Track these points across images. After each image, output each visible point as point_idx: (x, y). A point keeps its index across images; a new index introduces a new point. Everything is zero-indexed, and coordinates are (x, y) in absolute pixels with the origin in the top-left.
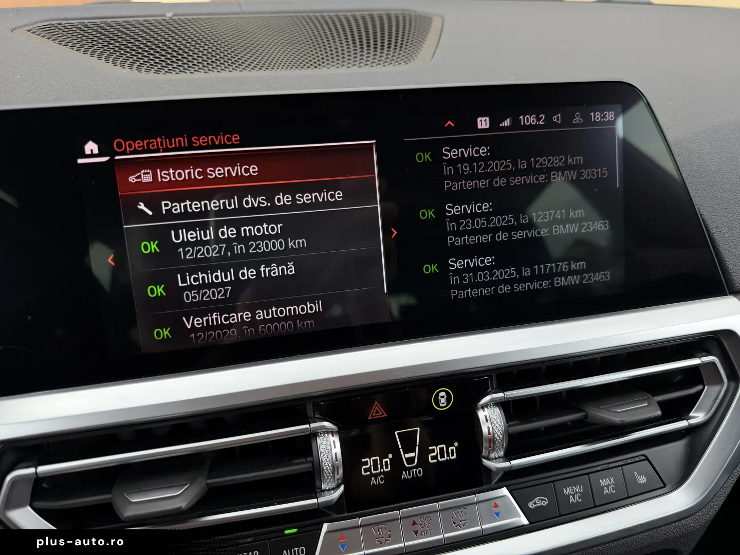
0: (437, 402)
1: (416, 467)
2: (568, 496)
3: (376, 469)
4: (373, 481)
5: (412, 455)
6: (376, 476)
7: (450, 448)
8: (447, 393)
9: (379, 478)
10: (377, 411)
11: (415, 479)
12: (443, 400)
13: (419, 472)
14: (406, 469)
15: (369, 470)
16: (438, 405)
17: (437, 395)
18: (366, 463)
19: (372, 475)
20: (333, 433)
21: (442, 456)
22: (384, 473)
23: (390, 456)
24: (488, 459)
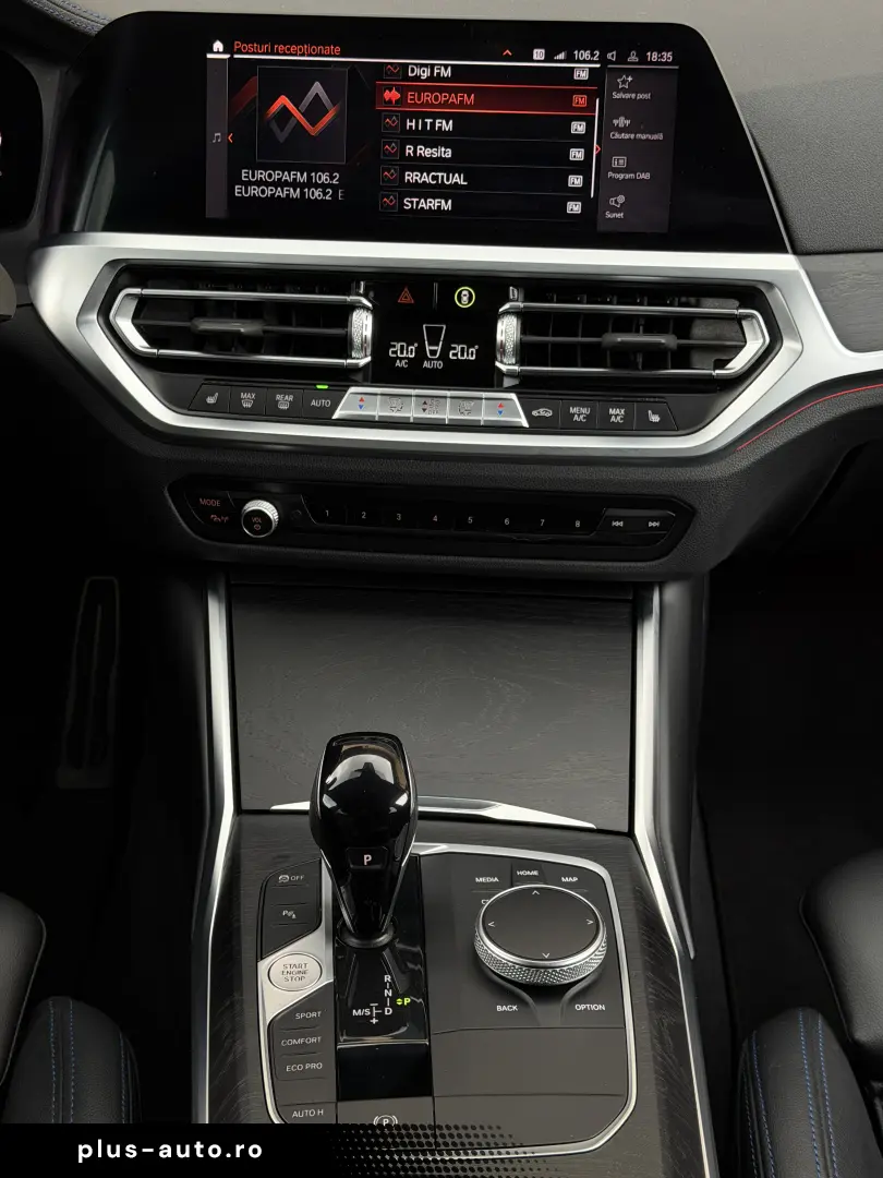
0: (460, 299)
1: (438, 359)
2: (574, 415)
3: (402, 353)
4: (398, 363)
5: (435, 348)
6: (401, 359)
7: (470, 350)
8: (470, 293)
9: (403, 362)
10: (406, 298)
11: (434, 370)
12: (465, 299)
13: (439, 365)
14: (428, 359)
15: (395, 352)
16: (460, 301)
17: (460, 293)
18: (394, 346)
19: (398, 357)
20: (367, 309)
21: (462, 355)
22: (408, 358)
23: (416, 345)
24: (502, 362)
